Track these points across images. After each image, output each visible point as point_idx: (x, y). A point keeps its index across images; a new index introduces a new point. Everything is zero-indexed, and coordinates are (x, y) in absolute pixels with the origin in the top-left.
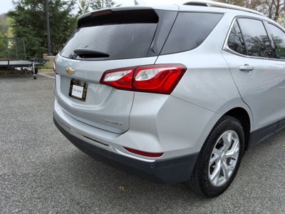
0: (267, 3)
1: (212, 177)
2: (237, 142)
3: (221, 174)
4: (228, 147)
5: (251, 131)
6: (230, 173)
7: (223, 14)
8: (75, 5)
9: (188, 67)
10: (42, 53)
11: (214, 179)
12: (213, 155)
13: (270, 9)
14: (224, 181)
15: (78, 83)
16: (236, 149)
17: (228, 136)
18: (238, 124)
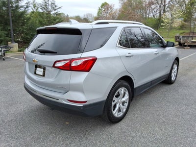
0: (158, 3)
1: (114, 112)
2: (127, 93)
3: (119, 110)
4: (122, 96)
5: (135, 87)
6: (124, 110)
7: (116, 27)
8: (30, 8)
9: (98, 57)
10: (7, 42)
11: (115, 113)
12: (114, 101)
13: (160, 7)
14: (121, 114)
15: (40, 67)
16: (127, 97)
17: (122, 90)
18: (126, 84)
